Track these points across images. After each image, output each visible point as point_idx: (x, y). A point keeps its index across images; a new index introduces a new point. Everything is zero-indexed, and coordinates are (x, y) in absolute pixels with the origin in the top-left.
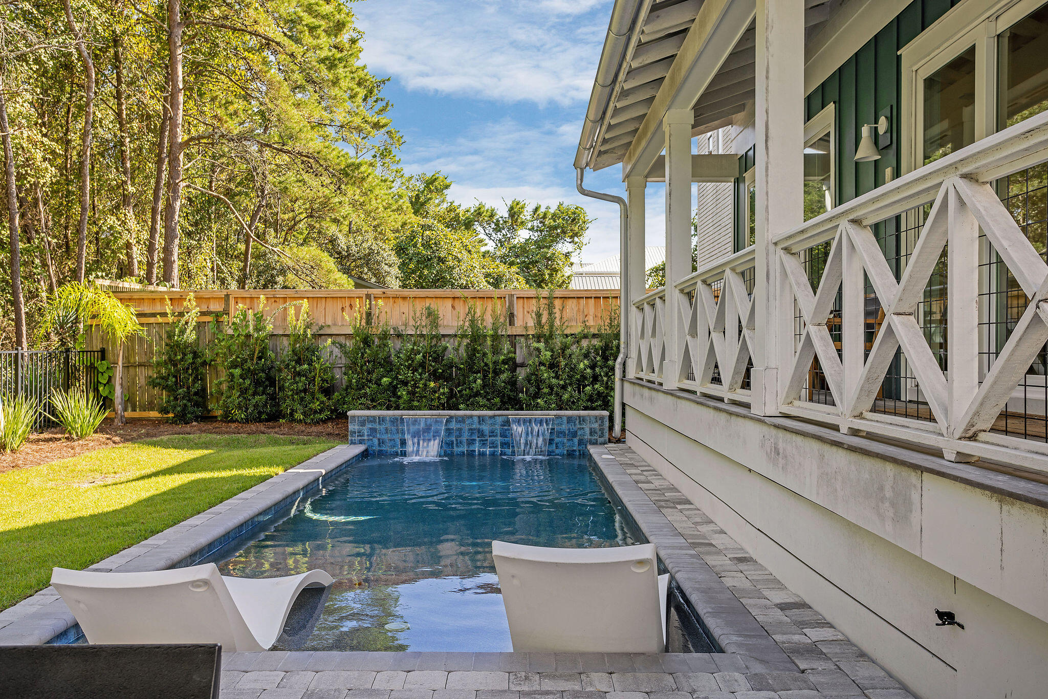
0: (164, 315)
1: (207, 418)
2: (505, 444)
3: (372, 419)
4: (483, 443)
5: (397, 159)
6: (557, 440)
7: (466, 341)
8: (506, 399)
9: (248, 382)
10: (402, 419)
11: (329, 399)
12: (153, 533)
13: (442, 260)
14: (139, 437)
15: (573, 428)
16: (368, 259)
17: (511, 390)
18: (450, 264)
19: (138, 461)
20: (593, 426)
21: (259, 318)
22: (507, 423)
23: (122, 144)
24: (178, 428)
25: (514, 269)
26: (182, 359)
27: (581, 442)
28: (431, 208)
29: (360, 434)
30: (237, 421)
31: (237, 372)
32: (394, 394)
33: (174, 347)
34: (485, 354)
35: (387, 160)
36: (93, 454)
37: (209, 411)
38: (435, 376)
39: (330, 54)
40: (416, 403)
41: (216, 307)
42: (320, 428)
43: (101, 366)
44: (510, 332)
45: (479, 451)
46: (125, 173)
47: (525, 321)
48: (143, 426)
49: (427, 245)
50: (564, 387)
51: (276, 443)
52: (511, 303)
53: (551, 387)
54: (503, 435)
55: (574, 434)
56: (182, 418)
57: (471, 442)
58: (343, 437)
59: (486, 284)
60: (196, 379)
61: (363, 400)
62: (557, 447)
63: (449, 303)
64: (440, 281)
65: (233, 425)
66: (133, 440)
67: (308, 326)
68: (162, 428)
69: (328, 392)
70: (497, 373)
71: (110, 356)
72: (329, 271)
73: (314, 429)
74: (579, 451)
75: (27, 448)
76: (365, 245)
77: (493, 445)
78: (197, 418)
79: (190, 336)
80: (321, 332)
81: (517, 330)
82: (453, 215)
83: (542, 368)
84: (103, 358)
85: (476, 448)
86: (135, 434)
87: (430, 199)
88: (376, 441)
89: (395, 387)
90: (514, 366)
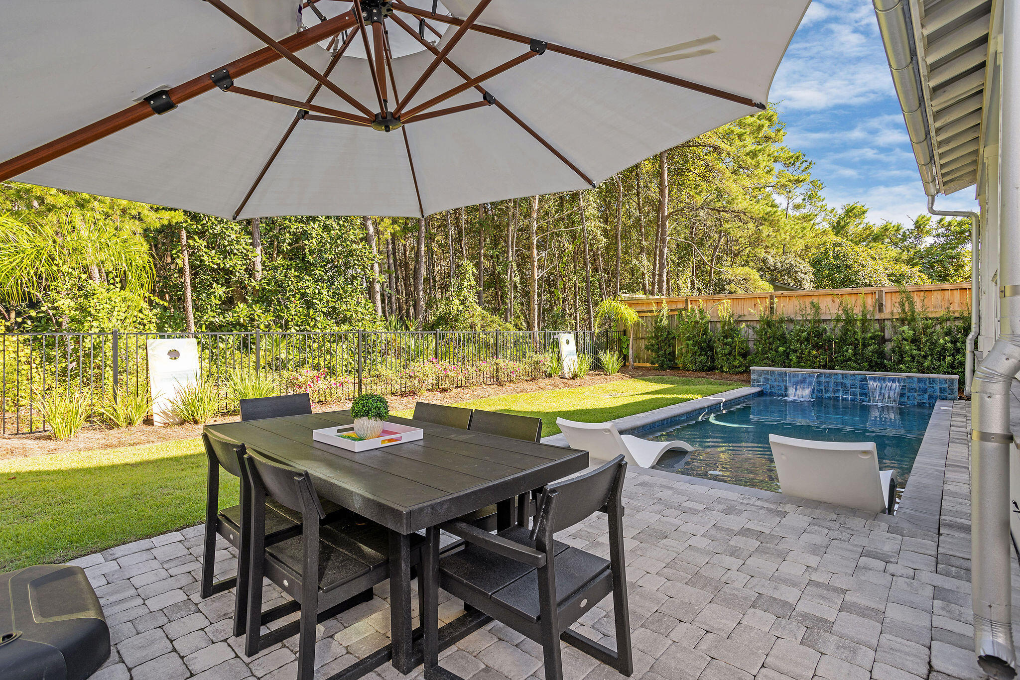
0: (652, 311)
1: (675, 368)
2: (863, 394)
3: (767, 372)
4: (846, 392)
5: (822, 198)
6: (908, 394)
7: (840, 325)
8: (873, 364)
9: (696, 348)
10: (786, 373)
11: (745, 360)
12: (619, 417)
13: (849, 267)
14: (639, 376)
15: (922, 386)
16: (789, 271)
17: (878, 358)
18: (856, 269)
19: (635, 388)
20: (942, 386)
21: (702, 312)
22: (865, 379)
23: (640, 220)
24: (659, 373)
25: (917, 268)
26: (661, 335)
27: (930, 397)
28: (851, 229)
29: (758, 381)
30: (690, 370)
31: (690, 342)
32: (788, 358)
33: (658, 329)
34: (855, 333)
35: (814, 200)
36: (615, 382)
37: (677, 364)
38: (816, 346)
39: (753, 148)
40: (802, 364)
41: (681, 306)
42: (738, 377)
43: (624, 338)
44: (878, 316)
45: (842, 397)
46: (641, 235)
47: (892, 308)
48: (642, 371)
49: (836, 257)
50: (925, 357)
51: (711, 383)
52: (880, 297)
53: (913, 357)
54: (862, 388)
55: (925, 391)
56: (662, 367)
57: (837, 391)
58: (748, 382)
59: (888, 281)
60: (669, 346)
61: (766, 361)
62: (908, 399)
63: (830, 299)
64: (846, 282)
65: (688, 373)
66: (635, 377)
67: (732, 316)
68: (651, 372)
69: (744, 355)
70: (865, 346)
71: (628, 333)
72: (755, 281)
73: (735, 377)
74: (930, 403)
75: (587, 377)
76: (787, 262)
77: (854, 394)
78: (669, 368)
79: (665, 322)
80: (740, 319)
81: (885, 315)
82: (868, 232)
83: (905, 342)
84: (625, 335)
85: (840, 395)
86: (636, 374)
87: (849, 223)
88: (768, 386)
89: (788, 354)
90: (883, 340)
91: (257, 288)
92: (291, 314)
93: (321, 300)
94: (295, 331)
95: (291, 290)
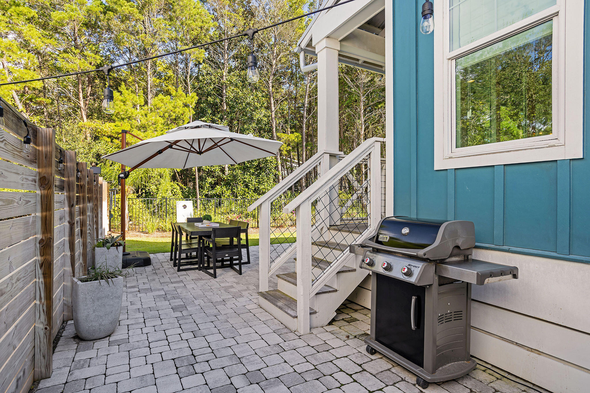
91: (226, 179)
92: (238, 191)
93: (252, 184)
94: (240, 198)
95: (239, 180)
